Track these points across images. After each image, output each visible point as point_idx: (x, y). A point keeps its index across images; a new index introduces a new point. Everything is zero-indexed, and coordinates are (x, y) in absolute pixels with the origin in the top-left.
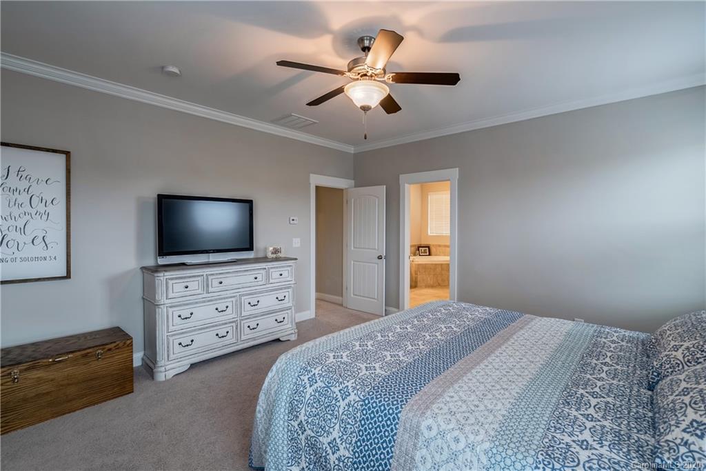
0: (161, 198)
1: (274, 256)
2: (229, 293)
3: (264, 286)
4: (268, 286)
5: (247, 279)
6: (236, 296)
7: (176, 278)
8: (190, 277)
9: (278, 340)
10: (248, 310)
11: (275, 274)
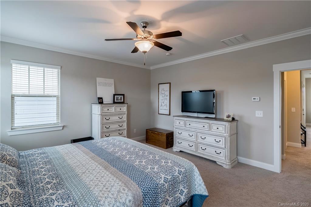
0: (183, 92)
1: (227, 119)
2: (193, 130)
3: (208, 132)
4: (210, 132)
5: (200, 126)
6: (196, 132)
7: (178, 119)
8: (180, 120)
9: (215, 162)
10: (200, 140)
11: (215, 127)
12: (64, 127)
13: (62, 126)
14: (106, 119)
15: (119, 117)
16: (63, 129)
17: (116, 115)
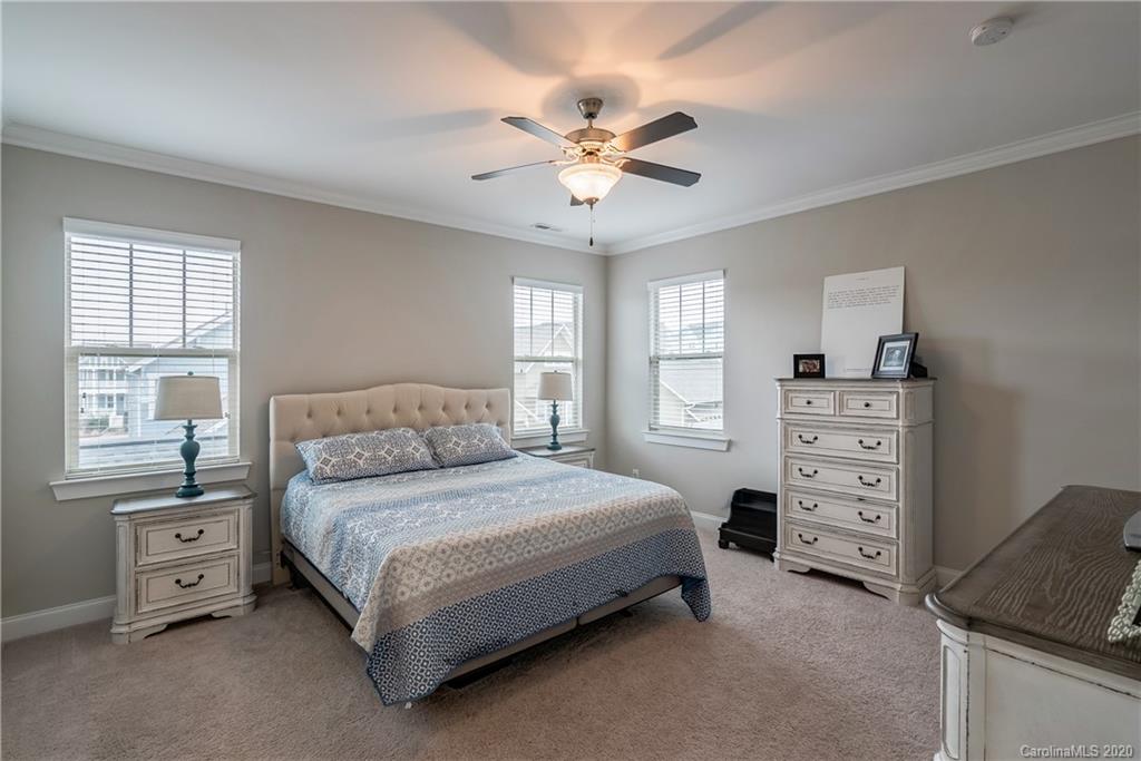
12: (730, 443)
13: (724, 441)
14: (800, 437)
15: (861, 442)
16: (728, 450)
17: (844, 428)
